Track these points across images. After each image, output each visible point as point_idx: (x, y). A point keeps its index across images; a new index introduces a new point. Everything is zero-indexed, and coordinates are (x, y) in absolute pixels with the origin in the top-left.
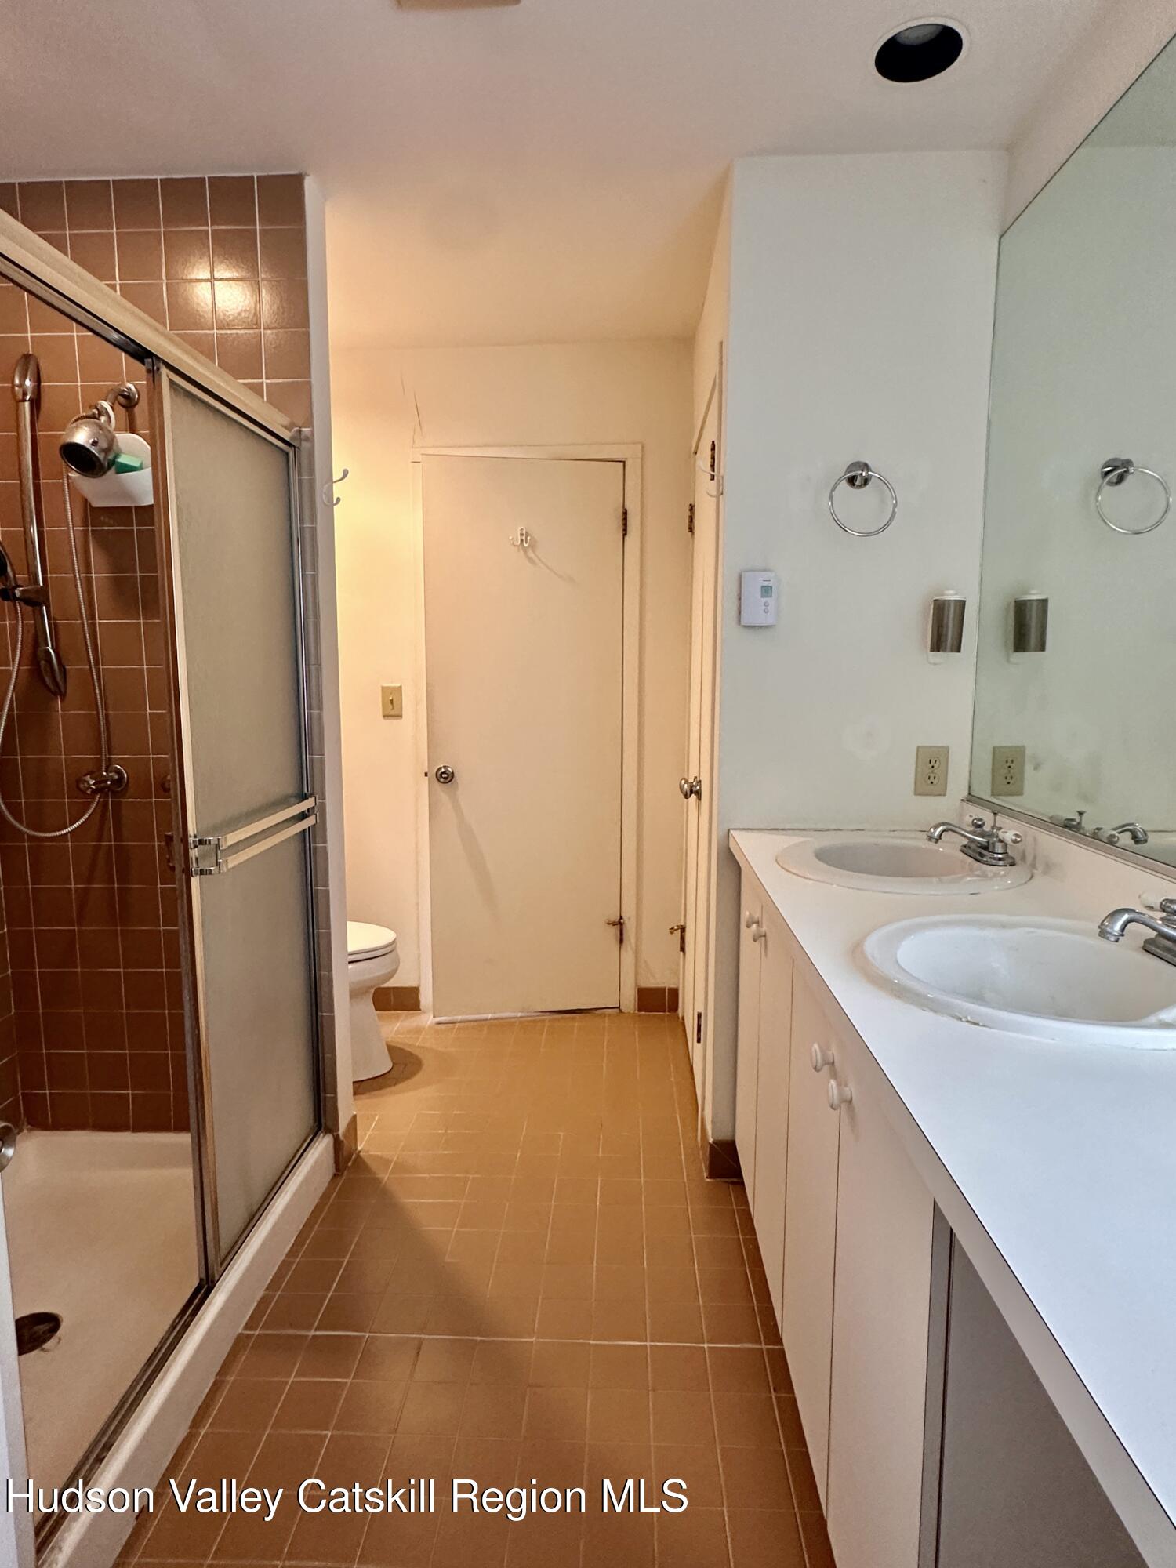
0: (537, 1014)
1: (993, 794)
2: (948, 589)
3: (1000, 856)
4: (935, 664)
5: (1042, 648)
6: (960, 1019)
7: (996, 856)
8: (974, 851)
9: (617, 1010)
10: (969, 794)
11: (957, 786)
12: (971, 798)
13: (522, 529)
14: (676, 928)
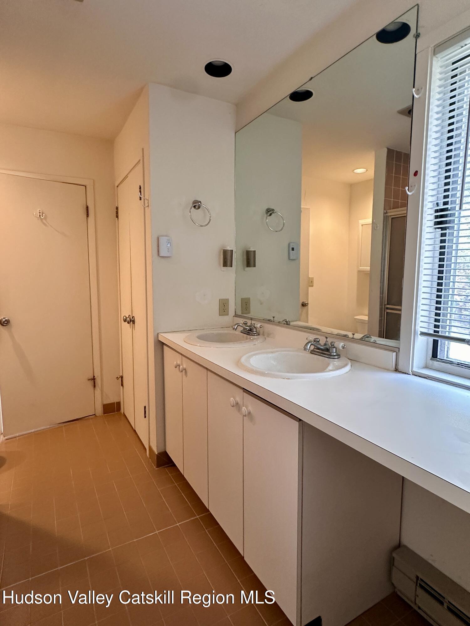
0: (57, 425)
1: (242, 314)
2: (227, 246)
3: (255, 333)
4: (223, 271)
5: (255, 266)
6: (284, 379)
7: (254, 333)
8: (246, 332)
9: (94, 416)
10: (235, 314)
11: (232, 312)
12: (236, 315)
13: (40, 210)
14: (119, 377)
